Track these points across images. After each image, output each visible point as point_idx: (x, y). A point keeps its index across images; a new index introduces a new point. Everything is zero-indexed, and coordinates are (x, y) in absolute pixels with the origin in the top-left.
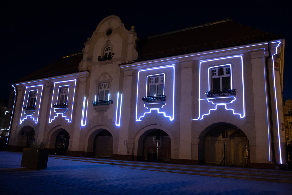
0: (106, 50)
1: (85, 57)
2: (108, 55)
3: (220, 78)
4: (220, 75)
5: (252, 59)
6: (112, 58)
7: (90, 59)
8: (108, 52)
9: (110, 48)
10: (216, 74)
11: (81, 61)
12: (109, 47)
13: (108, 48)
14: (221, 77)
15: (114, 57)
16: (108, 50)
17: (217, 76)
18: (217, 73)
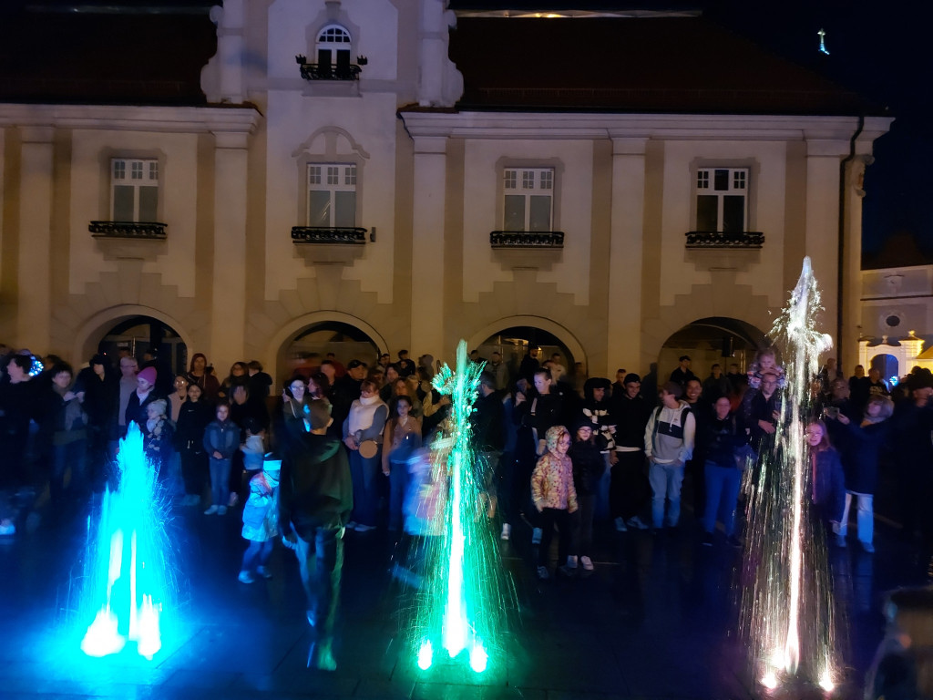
0: (322, 39)
1: (228, 46)
2: (334, 59)
3: (716, 197)
4: (717, 188)
5: (811, 156)
6: (361, 75)
7: (255, 60)
8: (334, 47)
9: (339, 32)
10: (706, 185)
11: (212, 61)
12: (335, 27)
13: (331, 31)
14: (721, 194)
15: (366, 73)
16: (331, 39)
17: (711, 191)
18: (712, 180)
